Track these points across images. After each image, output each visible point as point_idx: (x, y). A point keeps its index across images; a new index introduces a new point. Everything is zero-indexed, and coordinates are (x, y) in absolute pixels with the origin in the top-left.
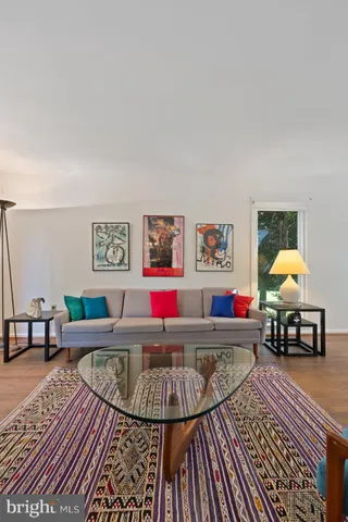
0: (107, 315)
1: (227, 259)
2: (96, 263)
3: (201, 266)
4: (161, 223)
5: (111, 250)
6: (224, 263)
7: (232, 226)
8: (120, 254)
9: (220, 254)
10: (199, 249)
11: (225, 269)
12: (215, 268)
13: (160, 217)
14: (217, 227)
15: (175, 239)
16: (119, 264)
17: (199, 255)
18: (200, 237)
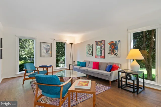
0: (85, 66)
1: (118, 53)
2: (87, 54)
3: (110, 55)
4: (99, 43)
5: (89, 51)
6: (117, 54)
7: (120, 41)
8: (91, 52)
9: (115, 51)
10: (109, 50)
11: (117, 56)
12: (114, 56)
13: (99, 41)
14: (114, 42)
15: (102, 47)
16: (91, 55)
17: (109, 52)
18: (109, 46)
